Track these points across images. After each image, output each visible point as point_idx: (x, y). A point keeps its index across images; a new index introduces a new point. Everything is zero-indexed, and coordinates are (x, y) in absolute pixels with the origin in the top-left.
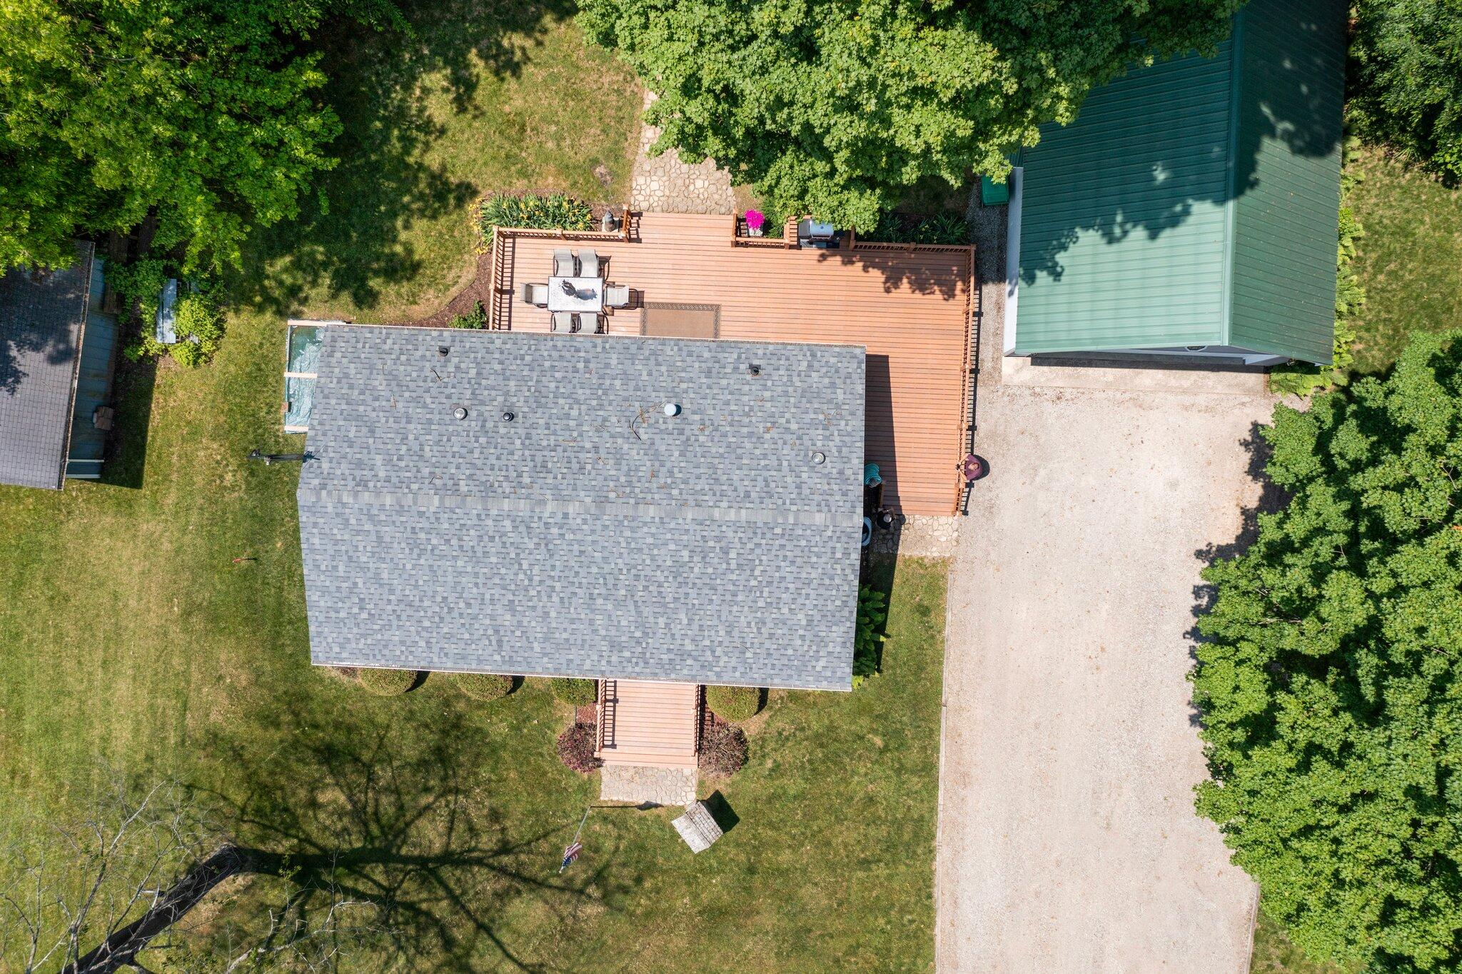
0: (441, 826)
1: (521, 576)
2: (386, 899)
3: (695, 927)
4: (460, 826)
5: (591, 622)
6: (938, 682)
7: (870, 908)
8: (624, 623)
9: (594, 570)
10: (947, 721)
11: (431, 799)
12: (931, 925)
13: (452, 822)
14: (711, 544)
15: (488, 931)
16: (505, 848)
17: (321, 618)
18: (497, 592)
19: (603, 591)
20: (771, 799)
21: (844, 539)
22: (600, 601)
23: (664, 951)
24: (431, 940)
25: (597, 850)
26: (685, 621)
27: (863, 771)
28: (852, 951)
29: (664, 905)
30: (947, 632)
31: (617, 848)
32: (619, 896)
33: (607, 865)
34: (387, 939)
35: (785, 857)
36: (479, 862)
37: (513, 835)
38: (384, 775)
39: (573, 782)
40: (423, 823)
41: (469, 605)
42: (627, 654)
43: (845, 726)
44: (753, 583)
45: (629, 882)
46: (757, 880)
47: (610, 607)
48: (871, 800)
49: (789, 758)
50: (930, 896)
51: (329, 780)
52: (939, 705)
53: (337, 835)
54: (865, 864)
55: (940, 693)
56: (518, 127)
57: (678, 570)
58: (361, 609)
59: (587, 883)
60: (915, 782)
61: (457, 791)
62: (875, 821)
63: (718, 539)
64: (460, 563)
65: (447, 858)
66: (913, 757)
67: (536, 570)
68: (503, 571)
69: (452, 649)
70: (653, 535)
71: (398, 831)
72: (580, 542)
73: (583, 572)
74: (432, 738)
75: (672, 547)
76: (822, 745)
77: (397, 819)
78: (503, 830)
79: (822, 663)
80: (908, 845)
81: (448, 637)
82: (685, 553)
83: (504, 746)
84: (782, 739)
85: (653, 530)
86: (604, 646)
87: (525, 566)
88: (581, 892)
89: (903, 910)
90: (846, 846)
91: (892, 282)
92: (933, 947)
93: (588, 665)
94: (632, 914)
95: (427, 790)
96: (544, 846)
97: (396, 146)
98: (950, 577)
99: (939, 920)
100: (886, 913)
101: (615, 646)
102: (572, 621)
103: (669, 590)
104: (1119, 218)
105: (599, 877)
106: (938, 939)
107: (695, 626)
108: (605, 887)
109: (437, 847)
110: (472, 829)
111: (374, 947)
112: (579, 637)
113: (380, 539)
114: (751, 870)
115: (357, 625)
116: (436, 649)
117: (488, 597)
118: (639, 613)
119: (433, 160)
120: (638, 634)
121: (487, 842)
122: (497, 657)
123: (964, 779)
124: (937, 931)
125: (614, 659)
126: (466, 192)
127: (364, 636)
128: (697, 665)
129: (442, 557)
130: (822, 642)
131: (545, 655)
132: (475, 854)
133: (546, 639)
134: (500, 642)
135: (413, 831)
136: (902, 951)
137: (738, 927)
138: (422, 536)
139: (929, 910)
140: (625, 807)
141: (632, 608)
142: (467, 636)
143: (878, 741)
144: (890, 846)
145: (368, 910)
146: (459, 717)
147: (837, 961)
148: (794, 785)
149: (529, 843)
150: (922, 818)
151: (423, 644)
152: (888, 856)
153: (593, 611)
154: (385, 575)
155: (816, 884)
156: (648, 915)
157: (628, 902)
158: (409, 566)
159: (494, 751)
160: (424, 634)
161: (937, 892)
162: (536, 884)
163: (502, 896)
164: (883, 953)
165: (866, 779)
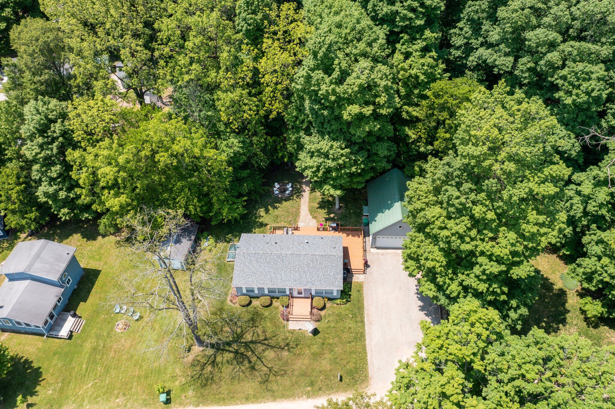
0: (251, 335)
1: (277, 267)
2: (236, 352)
3: (310, 357)
4: (256, 334)
5: (290, 276)
6: (363, 304)
7: (351, 353)
8: (297, 276)
9: (292, 265)
10: (366, 312)
11: (249, 329)
12: (366, 356)
13: (254, 334)
15: (260, 359)
16: (266, 339)
17: (236, 276)
18: (272, 270)
19: (293, 269)
20: (327, 328)
21: (340, 258)
22: (292, 271)
23: (303, 364)
24: (246, 362)
25: (287, 339)
26: (309, 275)
28: (348, 363)
29: (302, 352)
30: (364, 295)
31: (292, 339)
32: (292, 350)
33: (290, 342)
34: (235, 363)
35: (331, 341)
36: (259, 343)
37: (268, 336)
38: (239, 324)
39: (283, 325)
40: (247, 334)
41: (266, 273)
43: (343, 313)
44: (322, 267)
45: (294, 346)
46: (324, 346)
47: (294, 272)
48: (350, 328)
49: (331, 319)
50: (365, 350)
52: (364, 309)
53: (226, 337)
54: (350, 342)
55: (364, 306)
56: (277, 216)
57: (308, 265)
58: (244, 274)
59: (285, 346)
60: (360, 324)
61: (256, 327)
62: (351, 332)
64: (265, 264)
65: (252, 342)
66: (359, 319)
67: (280, 265)
68: (274, 266)
70: (303, 258)
71: (240, 336)
72: (289, 260)
73: (289, 266)
74: (251, 316)
75: (307, 260)
77: (241, 333)
78: (265, 335)
80: (359, 338)
82: (309, 261)
83: (267, 317)
84: (329, 315)
87: (278, 264)
88: (283, 349)
89: (359, 353)
90: (345, 338)
91: (348, 235)
92: (367, 362)
93: (289, 286)
94: (295, 354)
95: (249, 327)
96: (275, 338)
97: (254, 219)
98: (364, 285)
99: (368, 355)
100: (356, 354)
101: (295, 281)
102: (286, 276)
103: (306, 269)
104: (384, 210)
105: (288, 345)
106: (369, 360)
107: (311, 276)
108: (289, 347)
109: (250, 340)
110: (258, 335)
111: (232, 364)
112: (288, 279)
113: (250, 260)
114: (323, 344)
115: (243, 278)
116: (258, 282)
117: (270, 271)
118: (300, 274)
119: (261, 220)
120: (300, 278)
121: (262, 338)
122: (271, 283)
123: (371, 323)
124: (368, 358)
125: (294, 283)
126: (267, 225)
127: (244, 280)
128: (311, 284)
129: (262, 263)
130: (337, 279)
131: (281, 283)
132: (259, 341)
133: (281, 279)
134: (271, 280)
135: (244, 336)
136: (360, 363)
137: (320, 357)
138: (259, 259)
139: (366, 353)
140: (294, 330)
141: (299, 272)
142: (265, 279)
143: (351, 316)
144: (355, 338)
145: (232, 355)
147: (344, 366)
148: (332, 325)
149: (271, 338)
150: (362, 332)
151: (256, 281)
152: (355, 340)
153: (291, 273)
154: (250, 267)
155: (338, 347)
156: (299, 354)
157: (294, 351)
158: (255, 265)
159: (265, 318)
160: (256, 279)
161: (367, 349)
162: (272, 347)
163: (264, 351)
164: (355, 363)
165: (349, 323)
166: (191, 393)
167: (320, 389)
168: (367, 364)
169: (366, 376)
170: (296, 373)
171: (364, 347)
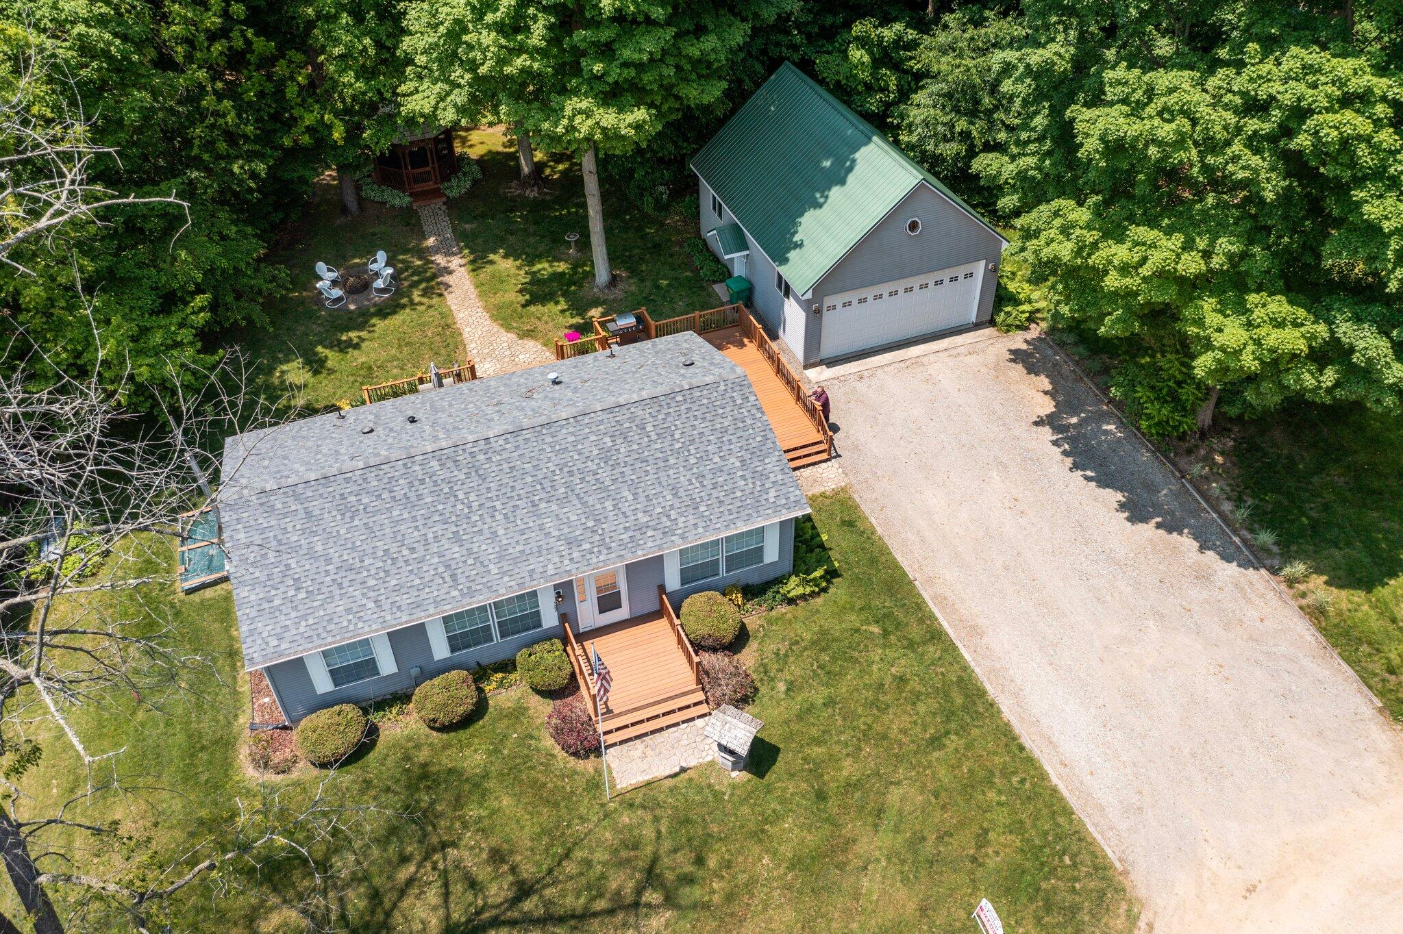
0: (433, 895)
1: (460, 506)
3: (790, 888)
4: (458, 888)
5: (541, 527)
6: (896, 566)
7: (969, 787)
8: (573, 518)
9: (529, 479)
10: (926, 593)
11: (412, 869)
12: (1044, 776)
13: (446, 885)
14: (627, 425)
16: (524, 890)
17: (254, 614)
18: (439, 528)
19: (543, 495)
20: (800, 717)
21: (737, 388)
22: (543, 505)
25: (635, 845)
26: (631, 497)
27: (877, 658)
28: (982, 840)
29: (742, 878)
31: (659, 832)
33: (655, 860)
35: (849, 769)
36: (495, 922)
37: (528, 870)
38: (345, 864)
39: (580, 781)
40: (407, 903)
41: (412, 550)
42: (586, 546)
44: (678, 445)
45: (689, 869)
46: (832, 805)
47: (554, 507)
48: (901, 680)
49: (798, 672)
50: (1022, 748)
51: (274, 900)
52: (910, 583)
55: (905, 574)
57: (606, 456)
58: (297, 589)
59: (639, 891)
60: (932, 651)
61: (444, 846)
62: (917, 697)
63: (630, 419)
64: (395, 513)
66: (915, 631)
67: (472, 497)
68: (440, 507)
69: (404, 600)
70: (572, 434)
72: (508, 460)
73: (518, 485)
74: (398, 800)
75: (594, 438)
77: (373, 912)
78: (513, 870)
79: (772, 493)
80: (965, 708)
81: (397, 589)
82: (607, 439)
83: (486, 776)
84: (782, 659)
85: (571, 430)
86: (563, 547)
87: (461, 496)
88: (636, 905)
89: (1005, 776)
90: (904, 732)
92: (1062, 799)
93: (551, 570)
94: (706, 906)
95: (404, 859)
96: (570, 867)
99: (1048, 768)
100: (991, 784)
101: (572, 542)
102: (522, 533)
103: (605, 475)
105: (651, 876)
106: (1061, 787)
107: (642, 499)
108: (663, 885)
110: (473, 884)
112: (534, 545)
113: (309, 514)
114: (821, 796)
115: (295, 608)
116: (386, 606)
117: (430, 535)
118: (585, 504)
120: (590, 524)
121: (497, 893)
122: (455, 593)
123: (975, 631)
124: (1054, 780)
125: (575, 555)
127: (304, 617)
128: (658, 535)
129: (375, 513)
130: (763, 475)
131: (504, 573)
132: (486, 915)
133: (501, 558)
134: (454, 577)
135: (397, 918)
136: (1036, 817)
137: (841, 867)
138: (352, 498)
139: (1031, 761)
140: (649, 784)
141: (576, 502)
142: (417, 581)
143: (876, 629)
144: (949, 715)
147: (974, 859)
148: (818, 694)
149: (550, 871)
150: (960, 679)
151: (371, 605)
152: (953, 726)
153: (539, 516)
154: (319, 547)
155: (898, 783)
156: (730, 898)
157: (695, 893)
158: (343, 532)
159: (477, 785)
160: (371, 594)
161: (1026, 741)
162: (575, 919)
164: (1016, 827)
165: (885, 662)
168: (1068, 812)
169: (1101, 868)
171: (1007, 736)
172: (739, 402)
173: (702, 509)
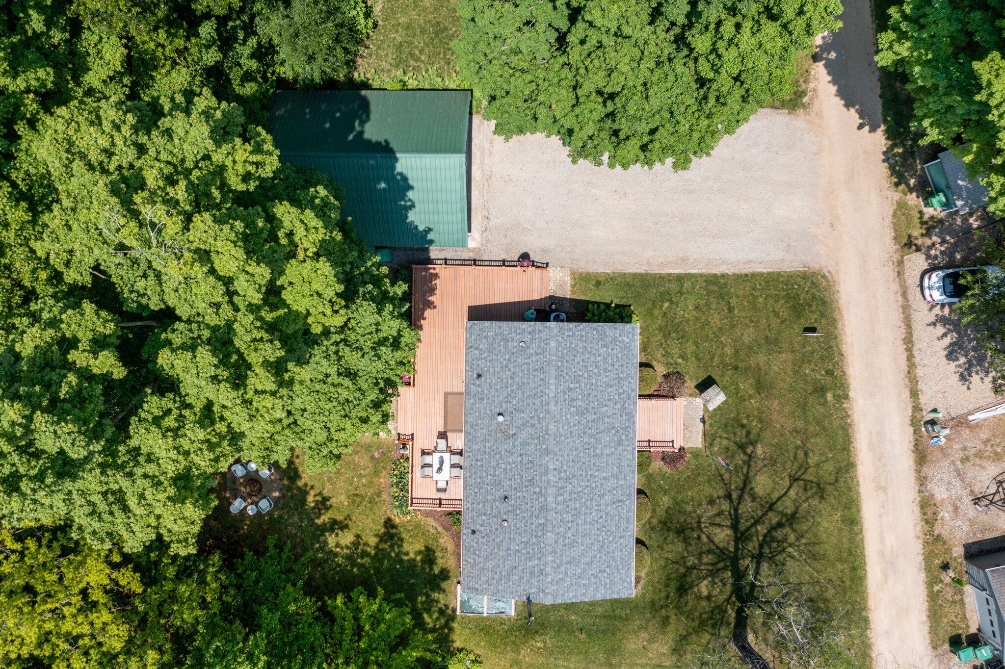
0: (718, 530)
1: (586, 491)
2: (758, 558)
3: (767, 396)
4: (718, 520)
5: (608, 455)
6: (634, 275)
7: (754, 306)
8: (608, 439)
9: (581, 454)
10: (655, 270)
11: (704, 536)
12: (762, 274)
13: (715, 525)
14: (567, 397)
15: (773, 504)
16: (728, 496)
17: (610, 592)
18: (594, 503)
19: (592, 450)
20: (698, 360)
21: (563, 331)
22: (597, 451)
23: (781, 412)
24: (779, 534)
25: (727, 449)
26: (606, 408)
27: (682, 312)
28: (776, 314)
29: (756, 413)
30: (608, 271)
31: (727, 438)
32: (752, 436)
33: (735, 443)
34: (780, 558)
35: (728, 350)
36: (736, 510)
37: (721, 493)
38: (692, 561)
39: (693, 462)
40: (716, 540)
41: (601, 517)
42: (624, 437)
43: (659, 322)
44: (586, 375)
45: (744, 432)
46: (741, 365)
47: (600, 446)
48: (697, 308)
49: (677, 350)
50: (747, 275)
51: (696, 590)
52: (647, 274)
53: (724, 585)
54: (731, 309)
55: (641, 274)
56: (355, 498)
57: (581, 413)
58: (605, 571)
59: (745, 453)
60: (687, 285)
61: (699, 522)
62: (708, 305)
63: (564, 394)
64: (580, 522)
65: (735, 527)
66: (674, 286)
67: (583, 484)
68: (583, 500)
69: (623, 525)
70: (563, 426)
71: (721, 553)
72: (568, 462)
73: (583, 460)
74: (672, 536)
75: (569, 416)
76: (669, 334)
77: (715, 553)
78: (719, 498)
79: (625, 339)
80: (720, 288)
81: (618, 527)
82: (572, 409)
83: (674, 498)
84: (667, 354)
85: (561, 426)
86: (620, 448)
87: (581, 489)
89: (754, 289)
90: (721, 320)
91: (430, 305)
92: (773, 273)
93: (630, 457)
94: (761, 429)
95: (699, 538)
96: (726, 476)
97: (366, 561)
98: (580, 271)
99: (759, 270)
100: (756, 297)
101: (620, 443)
102: (608, 465)
103: (590, 417)
104: (403, 203)
105: (742, 447)
106: (769, 270)
107: (608, 403)
108: (747, 444)
109: (729, 532)
110: (719, 514)
111: (783, 564)
112: (615, 461)
113: (569, 563)
114: (736, 368)
115: (613, 573)
116: (624, 534)
117: (596, 508)
118: (603, 431)
119: (373, 541)
120: (613, 432)
121: (725, 506)
122: (627, 502)
123: (684, 260)
124: (764, 271)
125: (626, 443)
126: (389, 523)
127: (618, 570)
128: (628, 401)
129: (577, 531)
130: (615, 340)
131: (625, 478)
132: (732, 512)
133: (617, 478)
134: (620, 501)
135: (721, 545)
136: (776, 289)
137: (766, 374)
138: (567, 541)
139: (754, 275)
140: (704, 435)
141: (600, 435)
142: (617, 518)
143: (666, 304)
144: (721, 296)
145: (765, 566)
146: (660, 522)
147: (782, 322)
148: (690, 347)
149: (725, 484)
150: (705, 281)
151: (621, 540)
152: (726, 298)
153: (602, 455)
154: (587, 560)
155: (742, 334)
156: (761, 421)
157: (754, 432)
158: (582, 548)
159: (677, 503)
160: (616, 539)
161: (744, 272)
162: (747, 480)
163: (754, 498)
164: (777, 298)
165: (686, 310)
166: (840, 639)
167: (829, 373)
168: (779, 274)
169: (804, 276)
170: (800, 424)
171: (739, 278)
172: (571, 333)
173: (622, 376)
